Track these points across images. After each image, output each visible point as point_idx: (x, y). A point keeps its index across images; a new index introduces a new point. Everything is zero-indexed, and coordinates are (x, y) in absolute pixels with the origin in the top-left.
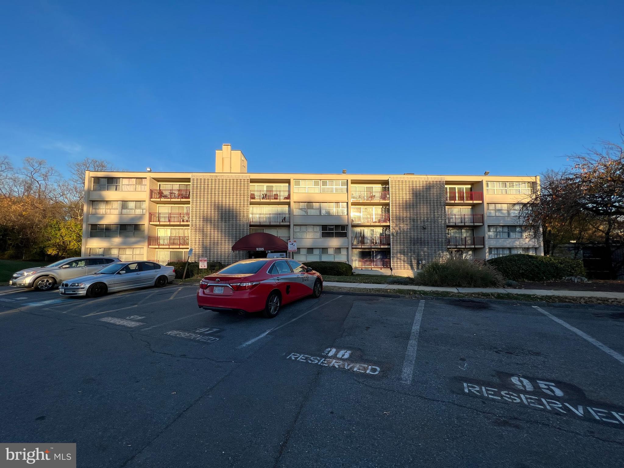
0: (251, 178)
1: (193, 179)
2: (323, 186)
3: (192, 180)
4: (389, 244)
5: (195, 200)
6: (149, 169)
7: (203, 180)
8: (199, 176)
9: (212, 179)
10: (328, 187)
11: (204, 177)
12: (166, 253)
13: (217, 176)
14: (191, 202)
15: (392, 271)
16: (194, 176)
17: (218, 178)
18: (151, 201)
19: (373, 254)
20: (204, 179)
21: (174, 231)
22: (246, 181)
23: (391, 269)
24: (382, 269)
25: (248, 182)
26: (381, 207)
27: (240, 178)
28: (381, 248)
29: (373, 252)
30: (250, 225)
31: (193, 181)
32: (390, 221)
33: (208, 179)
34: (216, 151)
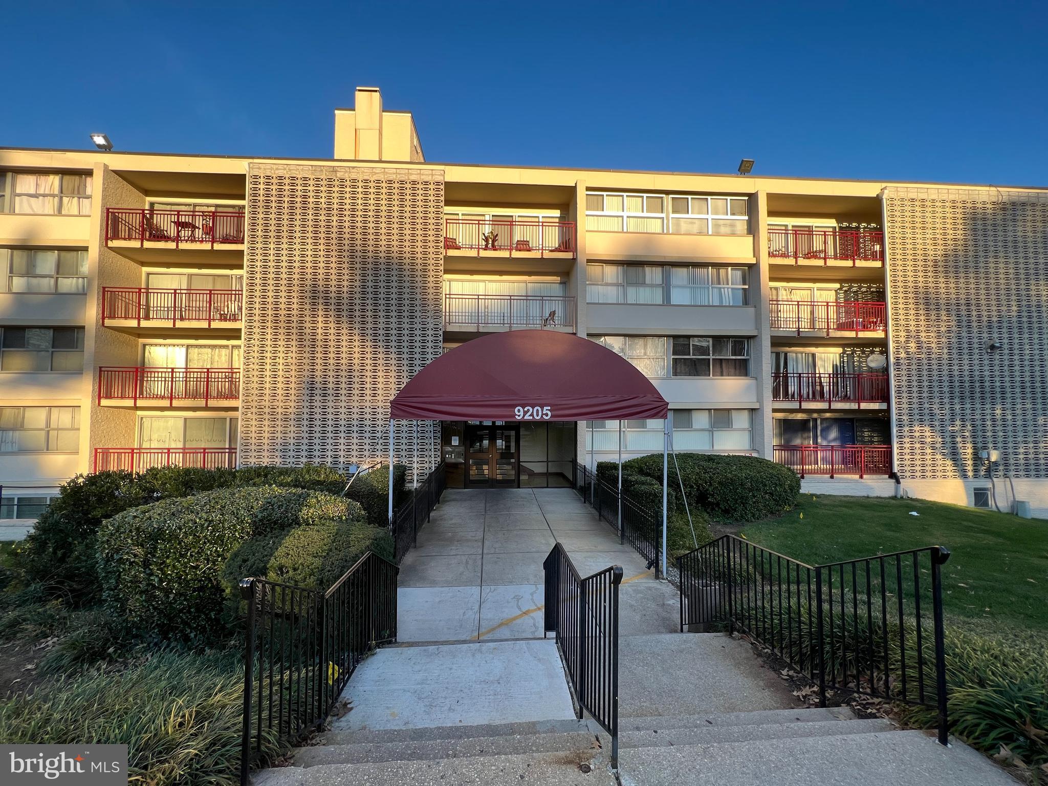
0: (448, 179)
1: (256, 177)
2: (674, 212)
3: (252, 180)
4: (886, 398)
5: (259, 245)
6: (99, 140)
7: (287, 181)
8: (275, 167)
9: (318, 179)
10: (690, 215)
11: (290, 170)
12: (171, 422)
13: (334, 170)
14: (245, 253)
15: (898, 482)
16: (259, 168)
17: (339, 175)
18: (110, 248)
19: (815, 427)
20: (293, 178)
21: (194, 352)
22: (432, 186)
23: (893, 476)
24: (865, 476)
25: (438, 190)
26: (837, 286)
27: (413, 178)
28: (859, 411)
29: (815, 420)
30: (444, 332)
31: (255, 183)
32: (886, 325)
33: (305, 179)
34: (337, 112)
